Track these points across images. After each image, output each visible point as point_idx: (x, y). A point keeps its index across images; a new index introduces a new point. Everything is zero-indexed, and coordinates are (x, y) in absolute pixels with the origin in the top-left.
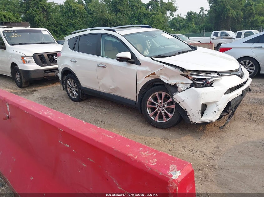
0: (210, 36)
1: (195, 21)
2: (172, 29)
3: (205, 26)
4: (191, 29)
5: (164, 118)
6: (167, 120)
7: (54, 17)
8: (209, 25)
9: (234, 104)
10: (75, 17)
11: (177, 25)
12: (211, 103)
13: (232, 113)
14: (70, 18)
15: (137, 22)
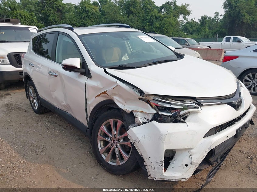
0: (221, 41)
1: (209, 26)
2: (185, 32)
3: (218, 31)
4: (204, 34)
5: (118, 160)
6: (121, 164)
7: (68, 17)
8: (223, 30)
9: (220, 152)
10: (89, 17)
11: (190, 29)
12: (181, 150)
13: (217, 167)
14: (84, 18)
15: (149, 25)
